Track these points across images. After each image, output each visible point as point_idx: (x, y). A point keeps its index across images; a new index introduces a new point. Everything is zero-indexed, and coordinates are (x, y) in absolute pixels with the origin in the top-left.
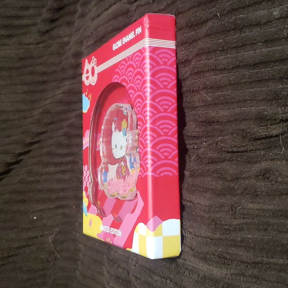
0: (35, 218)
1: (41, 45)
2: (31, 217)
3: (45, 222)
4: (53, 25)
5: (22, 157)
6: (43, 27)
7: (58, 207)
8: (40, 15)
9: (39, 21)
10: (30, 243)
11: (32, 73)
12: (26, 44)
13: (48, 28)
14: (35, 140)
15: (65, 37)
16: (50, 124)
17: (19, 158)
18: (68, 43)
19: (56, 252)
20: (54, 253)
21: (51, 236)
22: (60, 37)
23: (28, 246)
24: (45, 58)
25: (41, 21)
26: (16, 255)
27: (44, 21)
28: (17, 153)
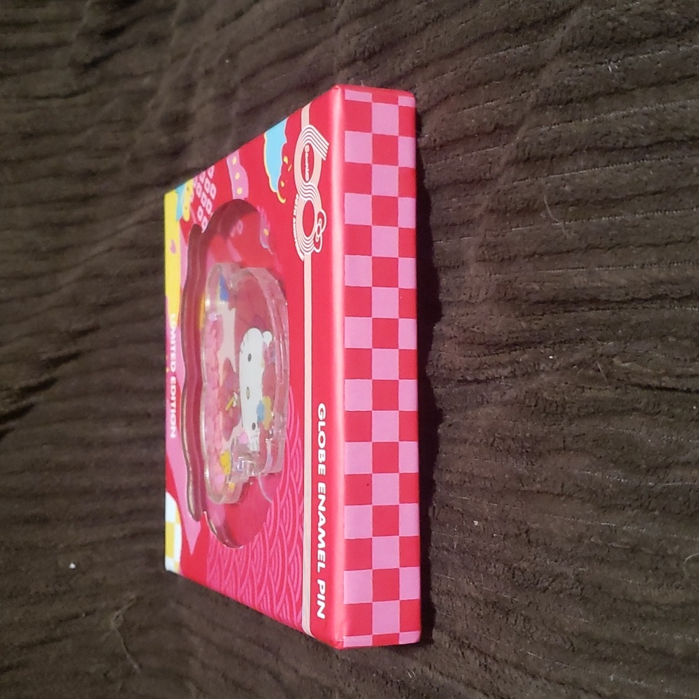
0: (72, 566)
1: (80, 99)
2: (61, 564)
3: (98, 575)
4: (112, 44)
5: (33, 399)
6: (84, 52)
7: (134, 536)
8: (75, 18)
9: (74, 35)
10: (59, 632)
11: (56, 174)
12: (39, 98)
13: (98, 54)
14: (66, 351)
15: (145, 75)
16: (106, 306)
17: (24, 403)
18: (151, 92)
19: (128, 656)
20: (123, 658)
21: (117, 613)
22: (132, 76)
23: (54, 640)
24: (89, 132)
25: (78, 35)
26: (19, 666)
27: (87, 34)
28: (16, 387)
